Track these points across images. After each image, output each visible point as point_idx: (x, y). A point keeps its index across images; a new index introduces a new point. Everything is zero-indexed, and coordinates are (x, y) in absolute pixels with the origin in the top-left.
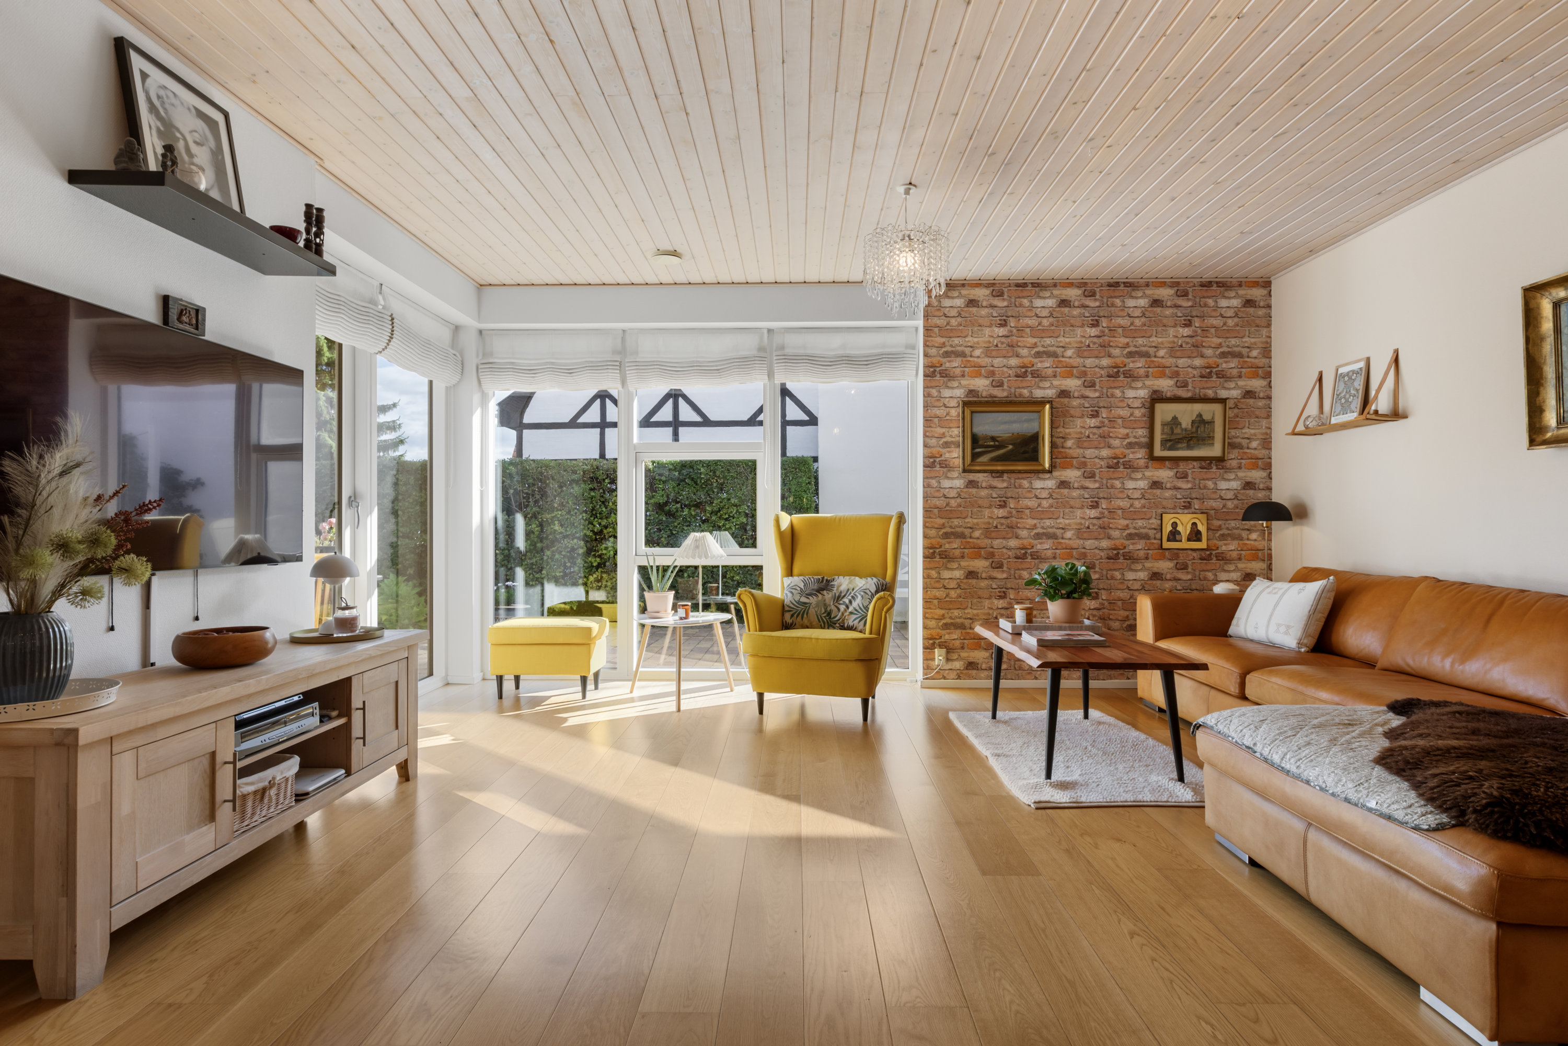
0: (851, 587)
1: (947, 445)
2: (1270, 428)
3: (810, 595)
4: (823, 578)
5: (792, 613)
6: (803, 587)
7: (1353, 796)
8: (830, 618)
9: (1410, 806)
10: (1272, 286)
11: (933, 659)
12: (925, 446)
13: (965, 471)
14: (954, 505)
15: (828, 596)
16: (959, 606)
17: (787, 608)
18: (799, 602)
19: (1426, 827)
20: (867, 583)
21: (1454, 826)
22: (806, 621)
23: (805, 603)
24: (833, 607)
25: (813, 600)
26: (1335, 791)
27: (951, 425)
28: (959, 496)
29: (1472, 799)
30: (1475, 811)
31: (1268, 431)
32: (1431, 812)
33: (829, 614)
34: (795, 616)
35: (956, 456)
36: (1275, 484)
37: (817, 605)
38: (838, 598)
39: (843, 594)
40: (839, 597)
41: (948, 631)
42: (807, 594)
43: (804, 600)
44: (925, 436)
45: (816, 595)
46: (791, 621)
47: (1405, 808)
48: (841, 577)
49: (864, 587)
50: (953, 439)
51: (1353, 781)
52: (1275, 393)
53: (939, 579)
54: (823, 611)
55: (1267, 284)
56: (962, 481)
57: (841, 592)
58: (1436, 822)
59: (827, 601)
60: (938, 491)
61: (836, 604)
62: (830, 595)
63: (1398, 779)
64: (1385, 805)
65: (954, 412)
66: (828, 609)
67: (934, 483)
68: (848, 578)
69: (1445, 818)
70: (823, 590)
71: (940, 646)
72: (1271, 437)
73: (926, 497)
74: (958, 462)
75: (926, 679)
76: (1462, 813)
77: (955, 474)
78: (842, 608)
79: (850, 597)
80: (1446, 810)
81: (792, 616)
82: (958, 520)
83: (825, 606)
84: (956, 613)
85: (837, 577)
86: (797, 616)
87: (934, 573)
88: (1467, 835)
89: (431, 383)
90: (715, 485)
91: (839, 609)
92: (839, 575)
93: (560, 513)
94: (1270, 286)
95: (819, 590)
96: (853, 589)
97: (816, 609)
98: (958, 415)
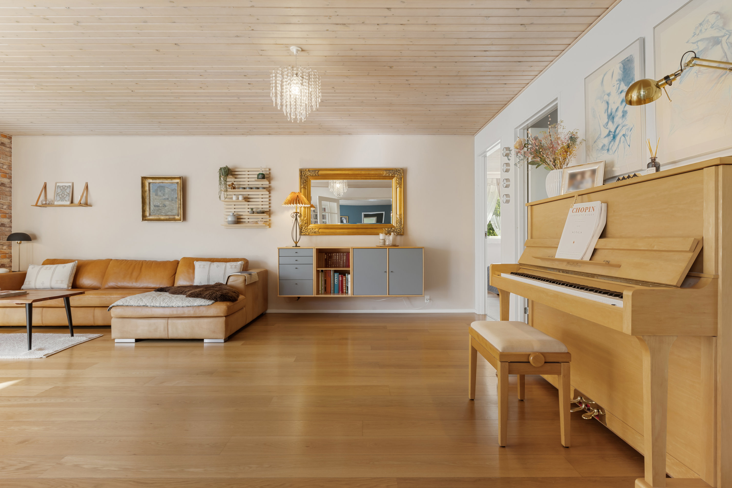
2: (11, 201)
7: (189, 305)
9: (205, 302)
10: (12, 139)
19: (210, 304)
21: (215, 302)
26: (183, 305)
29: (217, 296)
30: (219, 298)
31: (10, 202)
32: (210, 301)
36: (13, 225)
47: (204, 302)
51: (187, 302)
52: (13, 186)
55: (10, 138)
58: (212, 302)
63: (197, 298)
64: (199, 304)
69: (213, 301)
72: (11, 205)
76: (217, 299)
80: (213, 300)
88: (218, 303)
94: (11, 139)
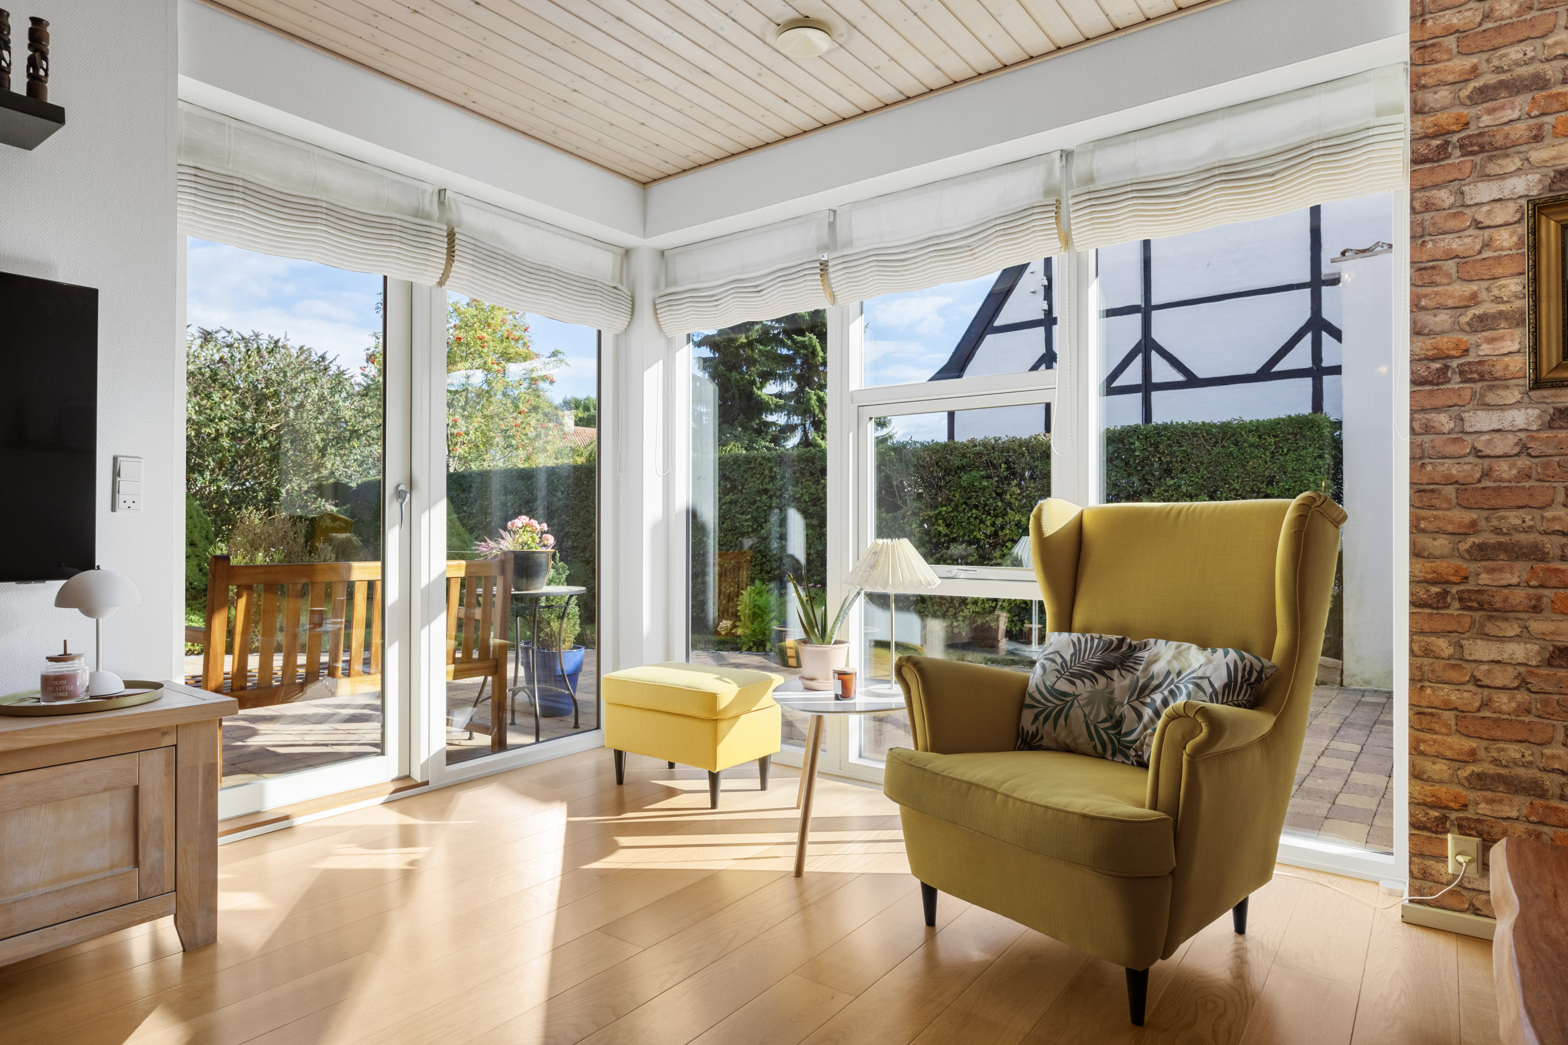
0: (1176, 666)
1: (1484, 323)
3: (1081, 676)
4: (1121, 642)
5: (1036, 711)
6: (1068, 658)
8: (1119, 733)
11: (1443, 858)
12: (1417, 331)
13: (1538, 384)
14: (1505, 476)
15: (1121, 682)
16: (1525, 736)
17: (1028, 701)
18: (1052, 690)
20: (1209, 662)
22: (1062, 734)
23: (1064, 694)
24: (1126, 710)
25: (1083, 689)
27: (1498, 271)
28: (1524, 449)
33: (1119, 723)
34: (1041, 718)
35: (1515, 347)
37: (1090, 701)
38: (1143, 691)
39: (1155, 683)
40: (1145, 687)
41: (1489, 794)
42: (1072, 675)
43: (1063, 686)
44: (1416, 307)
45: (1093, 679)
46: (1032, 729)
48: (1161, 642)
49: (1199, 673)
50: (1502, 307)
53: (1460, 660)
54: (1103, 715)
56: (1534, 412)
57: (1152, 677)
59: (1117, 695)
60: (1455, 440)
61: (1136, 704)
62: (1127, 682)
65: (1506, 239)
66: (1117, 713)
67: (1444, 421)
68: (1174, 644)
70: (1112, 667)
71: (1463, 829)
73: (1418, 459)
74: (1520, 364)
75: (1420, 902)
77: (1513, 396)
78: (1148, 713)
79: (1166, 693)
81: (1036, 718)
82: (1521, 513)
83: (1111, 703)
84: (1513, 751)
85: (1152, 641)
86: (1045, 720)
87: (1443, 645)
89: (599, 332)
90: (1156, 465)
91: (1140, 716)
92: (1159, 636)
93: (944, 509)
95: (1102, 668)
96: (1179, 674)
97: (1087, 710)
98: (1519, 245)
